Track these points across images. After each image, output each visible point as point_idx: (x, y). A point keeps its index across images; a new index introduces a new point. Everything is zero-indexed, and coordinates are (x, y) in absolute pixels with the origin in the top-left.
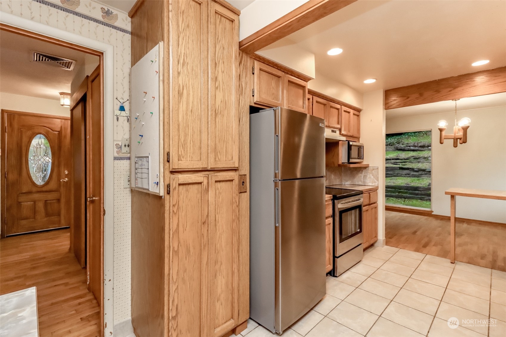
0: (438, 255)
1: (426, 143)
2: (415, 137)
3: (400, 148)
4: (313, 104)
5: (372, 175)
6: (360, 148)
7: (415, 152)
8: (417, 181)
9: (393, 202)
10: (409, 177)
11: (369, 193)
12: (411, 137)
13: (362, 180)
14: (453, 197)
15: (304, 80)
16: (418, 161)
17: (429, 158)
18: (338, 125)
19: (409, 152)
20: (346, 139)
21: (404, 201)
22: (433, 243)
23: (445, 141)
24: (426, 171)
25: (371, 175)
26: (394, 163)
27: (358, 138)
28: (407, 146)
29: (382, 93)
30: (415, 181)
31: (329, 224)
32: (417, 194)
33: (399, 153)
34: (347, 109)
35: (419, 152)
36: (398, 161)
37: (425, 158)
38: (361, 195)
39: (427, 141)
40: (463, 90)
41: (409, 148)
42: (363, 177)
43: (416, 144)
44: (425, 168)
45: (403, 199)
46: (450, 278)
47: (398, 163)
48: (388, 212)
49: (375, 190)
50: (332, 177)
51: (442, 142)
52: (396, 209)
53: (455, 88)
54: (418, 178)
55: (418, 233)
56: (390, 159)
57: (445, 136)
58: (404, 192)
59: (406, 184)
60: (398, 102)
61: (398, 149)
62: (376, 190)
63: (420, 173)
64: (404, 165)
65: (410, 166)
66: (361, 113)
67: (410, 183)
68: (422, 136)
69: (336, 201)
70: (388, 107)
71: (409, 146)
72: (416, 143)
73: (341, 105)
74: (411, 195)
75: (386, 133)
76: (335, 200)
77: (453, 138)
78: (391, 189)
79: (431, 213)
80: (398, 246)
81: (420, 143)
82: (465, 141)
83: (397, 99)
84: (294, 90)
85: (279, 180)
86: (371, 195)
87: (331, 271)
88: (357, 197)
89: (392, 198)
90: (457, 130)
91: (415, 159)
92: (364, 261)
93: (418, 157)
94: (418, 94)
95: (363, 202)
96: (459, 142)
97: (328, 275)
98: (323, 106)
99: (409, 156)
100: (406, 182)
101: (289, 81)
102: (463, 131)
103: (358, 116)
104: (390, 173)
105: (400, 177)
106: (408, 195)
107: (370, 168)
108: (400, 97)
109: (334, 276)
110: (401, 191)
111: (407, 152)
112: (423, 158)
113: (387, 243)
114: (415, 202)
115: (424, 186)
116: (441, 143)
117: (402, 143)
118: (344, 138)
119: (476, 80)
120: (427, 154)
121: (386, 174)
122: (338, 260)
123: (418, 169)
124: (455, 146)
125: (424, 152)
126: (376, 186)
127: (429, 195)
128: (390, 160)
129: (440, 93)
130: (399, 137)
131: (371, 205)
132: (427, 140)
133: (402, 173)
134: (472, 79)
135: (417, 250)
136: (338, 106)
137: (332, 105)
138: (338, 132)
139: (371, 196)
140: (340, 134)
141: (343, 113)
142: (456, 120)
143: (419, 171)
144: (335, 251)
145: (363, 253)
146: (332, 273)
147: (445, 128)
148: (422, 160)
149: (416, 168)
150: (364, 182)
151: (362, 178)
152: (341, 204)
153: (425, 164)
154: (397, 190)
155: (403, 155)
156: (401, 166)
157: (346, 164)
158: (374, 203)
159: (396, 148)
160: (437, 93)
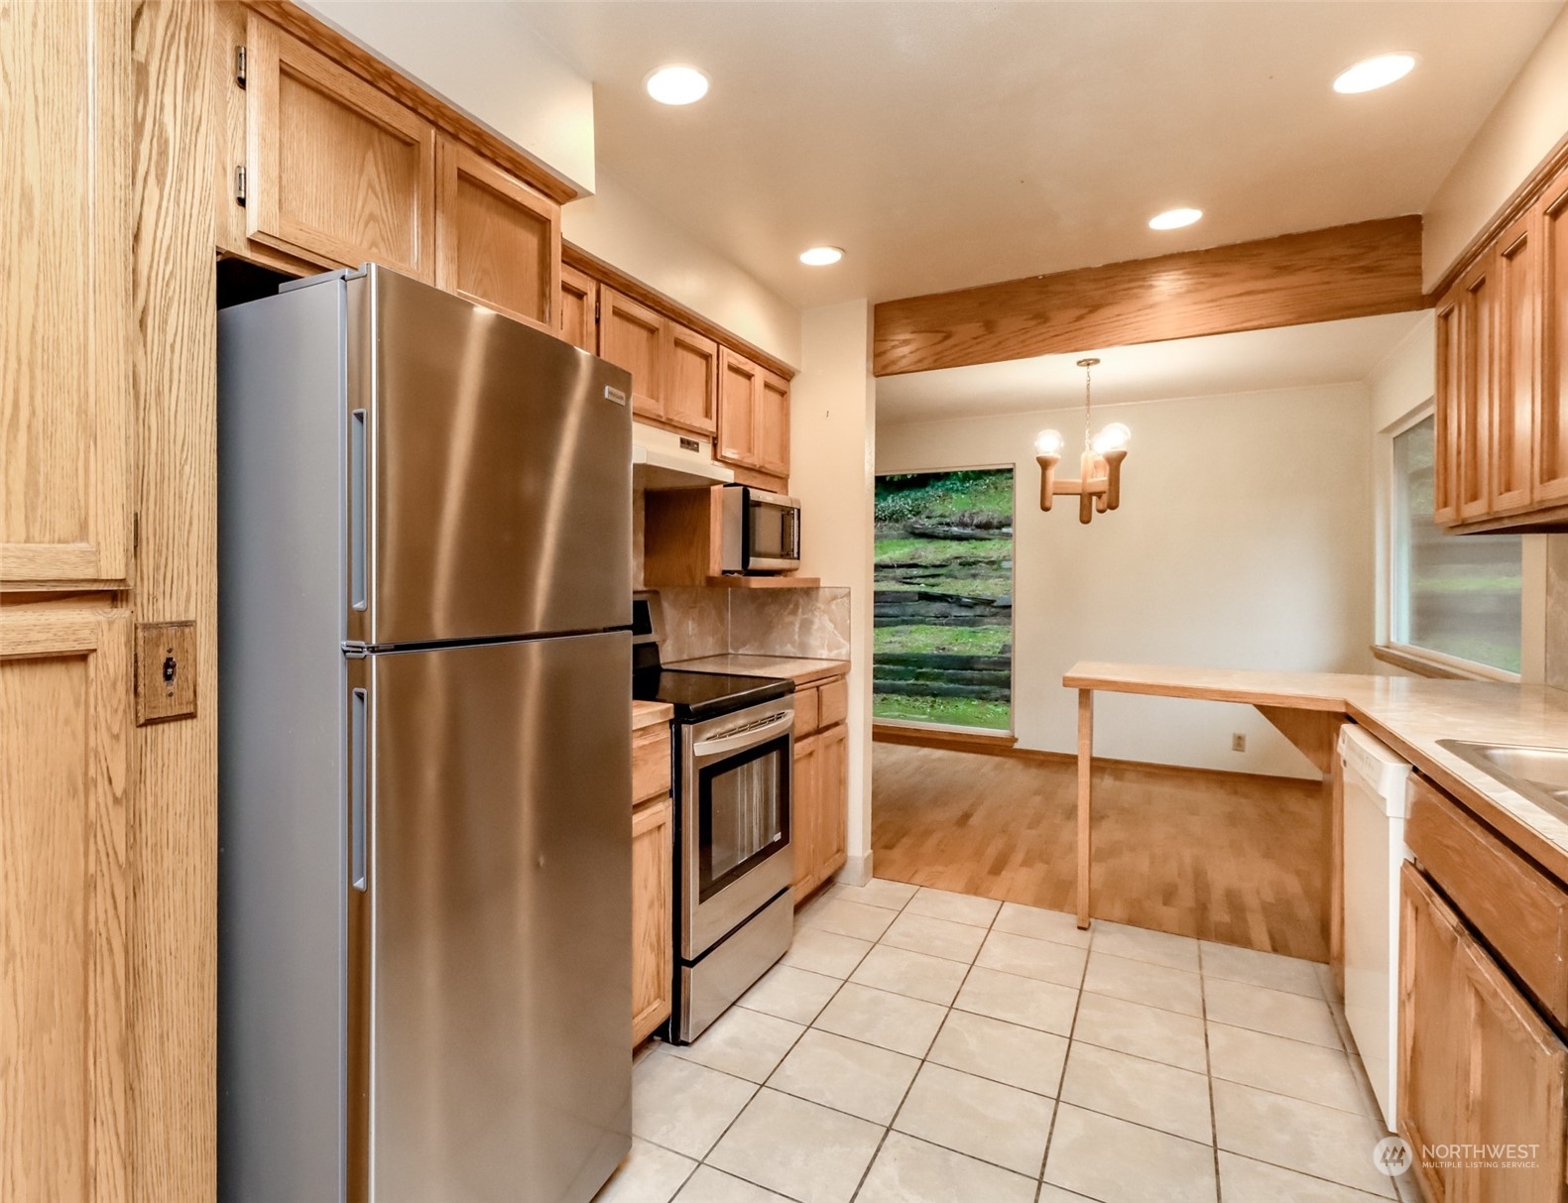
0: (1038, 902)
1: (996, 515)
2: (964, 494)
3: (922, 531)
4: (598, 321)
5: (831, 620)
6: (788, 516)
7: (965, 543)
8: (970, 637)
9: (898, 711)
10: (947, 624)
11: (818, 687)
12: (954, 496)
13: (796, 637)
14: (1085, 695)
15: (546, 190)
16: (973, 572)
17: (1005, 564)
18: (707, 421)
19: (948, 543)
20: (735, 477)
21: (932, 706)
22: (1019, 856)
23: (1056, 502)
24: (995, 604)
25: (826, 617)
26: (905, 578)
27: (783, 479)
28: (941, 524)
29: (865, 315)
30: (963, 637)
31: (659, 827)
32: (970, 682)
33: (917, 545)
34: (740, 362)
35: (975, 543)
36: (915, 572)
37: (992, 563)
38: (788, 697)
39: (997, 507)
40: (1118, 315)
41: (946, 528)
42: (797, 626)
43: (967, 519)
44: (993, 594)
45: (930, 699)
46: (1081, 991)
47: (916, 577)
48: (882, 748)
49: (837, 675)
50: (690, 628)
51: (1047, 504)
52: (907, 734)
53: (1095, 308)
54: (971, 626)
55: (974, 821)
56: (892, 567)
57: (1055, 483)
58: (932, 675)
59: (938, 648)
60: (918, 350)
61: (917, 531)
62: (843, 675)
63: (979, 610)
64: (933, 586)
65: (948, 590)
66: (793, 382)
67: (951, 644)
68: (984, 493)
69: (687, 730)
70: (885, 367)
71: (948, 524)
72: (967, 515)
73: (718, 344)
74: (952, 686)
75: (876, 472)
76: (683, 726)
77: (1080, 491)
78: (894, 664)
79: (1009, 744)
80: (911, 878)
81: (977, 513)
82: (1114, 505)
83: (914, 339)
84: (494, 225)
85: (373, 650)
86: (824, 694)
87: (667, 1022)
88: (768, 709)
89: (895, 697)
90: (1091, 465)
91: (964, 565)
92: (797, 956)
93: (972, 560)
94: (978, 324)
95: (793, 725)
96: (1097, 506)
97: (656, 1038)
98: (644, 334)
99: (948, 556)
100: (938, 642)
101: (463, 176)
102: (1108, 468)
103: (783, 394)
104: (888, 610)
105: (921, 626)
106: (944, 686)
107: (823, 594)
108: (921, 332)
109: (678, 1042)
110: (924, 670)
111: (942, 543)
112: (988, 563)
113: (878, 868)
114: (963, 707)
115: (990, 654)
116: (1045, 509)
117: (927, 513)
118: (728, 475)
119: (1154, 283)
120: (998, 549)
121: (875, 616)
122: (692, 975)
123: (973, 598)
124: (1085, 519)
125: (988, 545)
126: (844, 659)
127: (1006, 683)
128: (890, 570)
129: (1048, 324)
130: (919, 494)
131: (826, 734)
132: (998, 504)
133: (928, 612)
134: (1144, 279)
135: (973, 889)
136: (708, 346)
137: (682, 337)
138: (706, 448)
139: (825, 699)
140: (715, 457)
141: (727, 377)
142: (1087, 432)
143: (976, 604)
144: (683, 935)
145: (795, 921)
146: (671, 1032)
147: (1056, 456)
148: (982, 569)
149: (966, 594)
150: (803, 646)
151: (797, 630)
152: (708, 739)
153: (991, 581)
154: (910, 668)
155: (930, 552)
156: (923, 588)
157: (736, 575)
158: (836, 724)
159: (909, 530)
160: (1039, 324)
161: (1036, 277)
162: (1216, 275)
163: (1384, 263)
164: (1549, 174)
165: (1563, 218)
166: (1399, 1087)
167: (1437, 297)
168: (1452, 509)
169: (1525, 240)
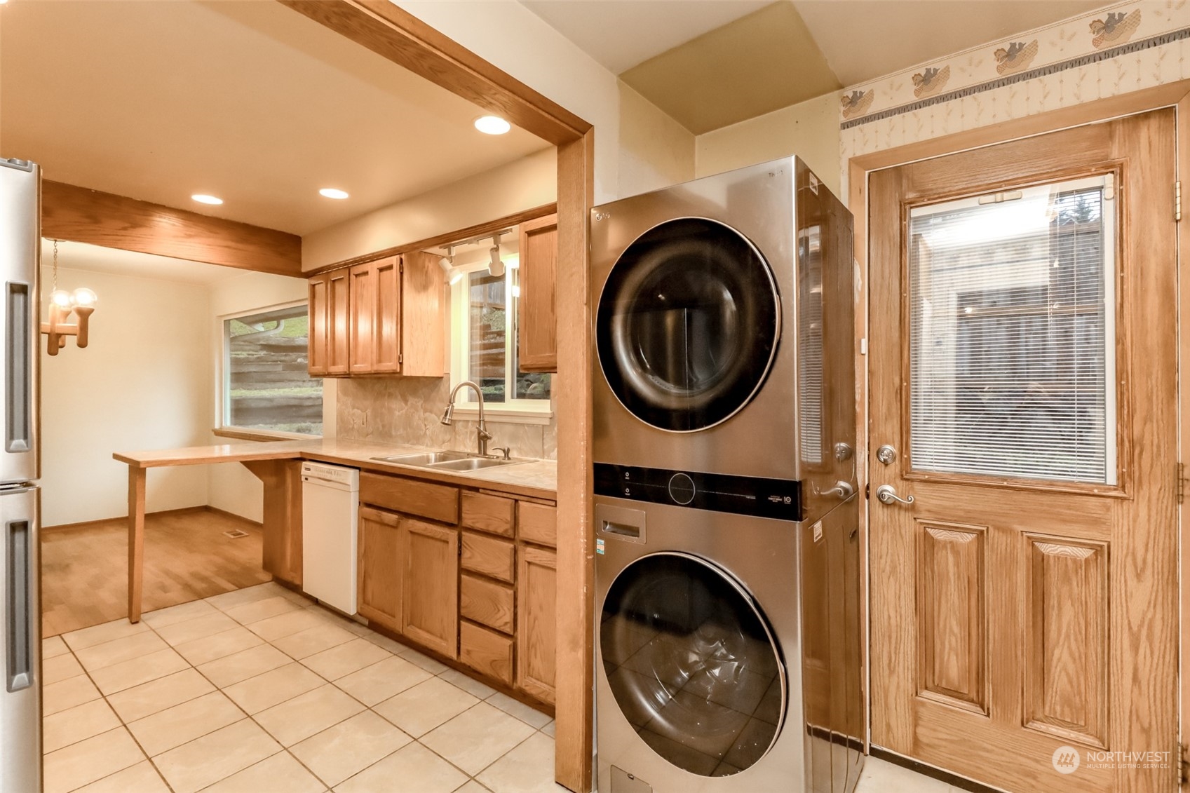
53: (135, 225)
77: (49, 331)
82: (83, 344)
102: (78, 318)
124: (53, 351)
129: (98, 225)
160: (90, 223)
161: (90, 190)
162: (211, 232)
163: (288, 254)
164: (380, 255)
165: (385, 273)
166: (358, 593)
167: (308, 275)
168: (321, 367)
169: (366, 273)
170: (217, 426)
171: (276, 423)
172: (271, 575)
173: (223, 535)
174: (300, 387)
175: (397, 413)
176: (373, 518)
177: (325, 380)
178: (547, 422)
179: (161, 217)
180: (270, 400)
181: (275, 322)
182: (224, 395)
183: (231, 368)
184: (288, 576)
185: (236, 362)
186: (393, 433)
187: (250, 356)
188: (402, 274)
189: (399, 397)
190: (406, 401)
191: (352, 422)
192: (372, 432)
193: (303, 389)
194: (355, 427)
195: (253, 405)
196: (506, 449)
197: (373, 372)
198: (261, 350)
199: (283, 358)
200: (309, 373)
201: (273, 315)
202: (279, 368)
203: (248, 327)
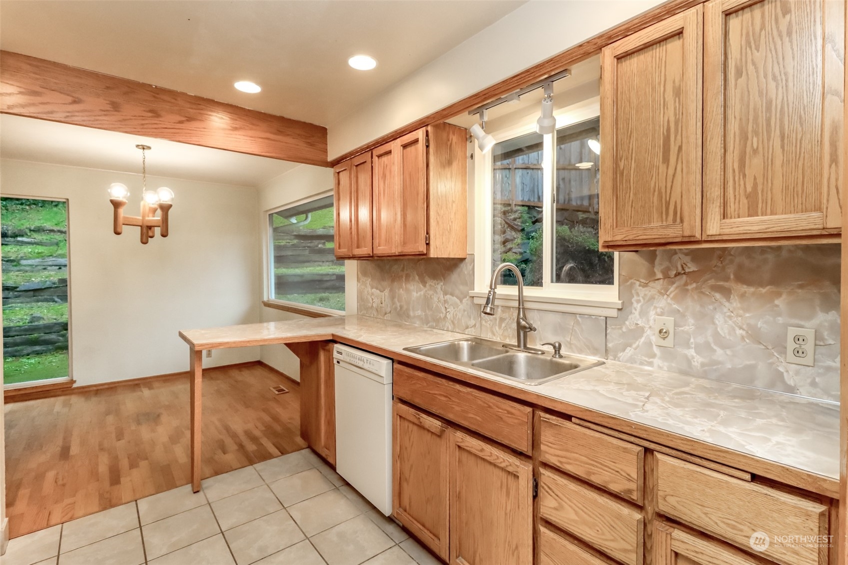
22: (125, 464)
23: (125, 229)
24: (18, 289)
40: (204, 128)
44: (15, 283)
46: (222, 532)
51: (119, 230)
53: (190, 119)
57: (124, 218)
60: (48, 102)
77: (141, 224)
79: (69, 386)
80: (48, 522)
82: (165, 234)
83: (44, 93)
94: (107, 102)
102: (160, 211)
108: (51, 90)
113: (11, 529)
115: (20, 324)
116: (117, 233)
124: (144, 240)
129: (161, 119)
142: (144, 189)
147: (124, 200)
153: (12, 274)
160: (152, 117)
161: (151, 85)
162: (253, 124)
163: (315, 143)
164: (403, 132)
165: (409, 149)
166: (393, 496)
167: (333, 164)
168: (346, 250)
169: (389, 152)
170: (265, 299)
171: (305, 293)
172: (307, 444)
173: (270, 389)
174: (320, 266)
175: (415, 295)
176: (412, 418)
177: (347, 262)
178: (614, 313)
179: (212, 111)
180: (301, 276)
181: (304, 215)
182: (270, 272)
183: (274, 253)
184: (324, 453)
185: (277, 248)
186: (411, 314)
187: (288, 244)
188: (427, 147)
189: (417, 278)
190: (424, 283)
191: (371, 302)
192: (391, 311)
193: (323, 268)
194: (374, 305)
195: (290, 280)
196: (557, 345)
197: (397, 254)
198: (294, 239)
199: (309, 245)
200: (336, 256)
201: (302, 209)
202: (307, 252)
203: (286, 220)
